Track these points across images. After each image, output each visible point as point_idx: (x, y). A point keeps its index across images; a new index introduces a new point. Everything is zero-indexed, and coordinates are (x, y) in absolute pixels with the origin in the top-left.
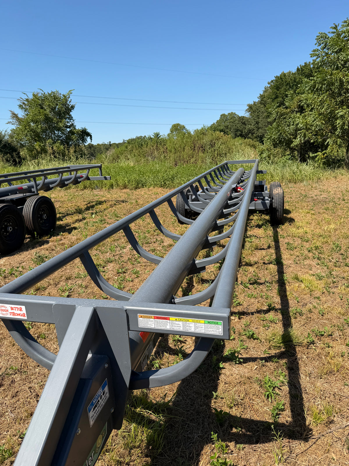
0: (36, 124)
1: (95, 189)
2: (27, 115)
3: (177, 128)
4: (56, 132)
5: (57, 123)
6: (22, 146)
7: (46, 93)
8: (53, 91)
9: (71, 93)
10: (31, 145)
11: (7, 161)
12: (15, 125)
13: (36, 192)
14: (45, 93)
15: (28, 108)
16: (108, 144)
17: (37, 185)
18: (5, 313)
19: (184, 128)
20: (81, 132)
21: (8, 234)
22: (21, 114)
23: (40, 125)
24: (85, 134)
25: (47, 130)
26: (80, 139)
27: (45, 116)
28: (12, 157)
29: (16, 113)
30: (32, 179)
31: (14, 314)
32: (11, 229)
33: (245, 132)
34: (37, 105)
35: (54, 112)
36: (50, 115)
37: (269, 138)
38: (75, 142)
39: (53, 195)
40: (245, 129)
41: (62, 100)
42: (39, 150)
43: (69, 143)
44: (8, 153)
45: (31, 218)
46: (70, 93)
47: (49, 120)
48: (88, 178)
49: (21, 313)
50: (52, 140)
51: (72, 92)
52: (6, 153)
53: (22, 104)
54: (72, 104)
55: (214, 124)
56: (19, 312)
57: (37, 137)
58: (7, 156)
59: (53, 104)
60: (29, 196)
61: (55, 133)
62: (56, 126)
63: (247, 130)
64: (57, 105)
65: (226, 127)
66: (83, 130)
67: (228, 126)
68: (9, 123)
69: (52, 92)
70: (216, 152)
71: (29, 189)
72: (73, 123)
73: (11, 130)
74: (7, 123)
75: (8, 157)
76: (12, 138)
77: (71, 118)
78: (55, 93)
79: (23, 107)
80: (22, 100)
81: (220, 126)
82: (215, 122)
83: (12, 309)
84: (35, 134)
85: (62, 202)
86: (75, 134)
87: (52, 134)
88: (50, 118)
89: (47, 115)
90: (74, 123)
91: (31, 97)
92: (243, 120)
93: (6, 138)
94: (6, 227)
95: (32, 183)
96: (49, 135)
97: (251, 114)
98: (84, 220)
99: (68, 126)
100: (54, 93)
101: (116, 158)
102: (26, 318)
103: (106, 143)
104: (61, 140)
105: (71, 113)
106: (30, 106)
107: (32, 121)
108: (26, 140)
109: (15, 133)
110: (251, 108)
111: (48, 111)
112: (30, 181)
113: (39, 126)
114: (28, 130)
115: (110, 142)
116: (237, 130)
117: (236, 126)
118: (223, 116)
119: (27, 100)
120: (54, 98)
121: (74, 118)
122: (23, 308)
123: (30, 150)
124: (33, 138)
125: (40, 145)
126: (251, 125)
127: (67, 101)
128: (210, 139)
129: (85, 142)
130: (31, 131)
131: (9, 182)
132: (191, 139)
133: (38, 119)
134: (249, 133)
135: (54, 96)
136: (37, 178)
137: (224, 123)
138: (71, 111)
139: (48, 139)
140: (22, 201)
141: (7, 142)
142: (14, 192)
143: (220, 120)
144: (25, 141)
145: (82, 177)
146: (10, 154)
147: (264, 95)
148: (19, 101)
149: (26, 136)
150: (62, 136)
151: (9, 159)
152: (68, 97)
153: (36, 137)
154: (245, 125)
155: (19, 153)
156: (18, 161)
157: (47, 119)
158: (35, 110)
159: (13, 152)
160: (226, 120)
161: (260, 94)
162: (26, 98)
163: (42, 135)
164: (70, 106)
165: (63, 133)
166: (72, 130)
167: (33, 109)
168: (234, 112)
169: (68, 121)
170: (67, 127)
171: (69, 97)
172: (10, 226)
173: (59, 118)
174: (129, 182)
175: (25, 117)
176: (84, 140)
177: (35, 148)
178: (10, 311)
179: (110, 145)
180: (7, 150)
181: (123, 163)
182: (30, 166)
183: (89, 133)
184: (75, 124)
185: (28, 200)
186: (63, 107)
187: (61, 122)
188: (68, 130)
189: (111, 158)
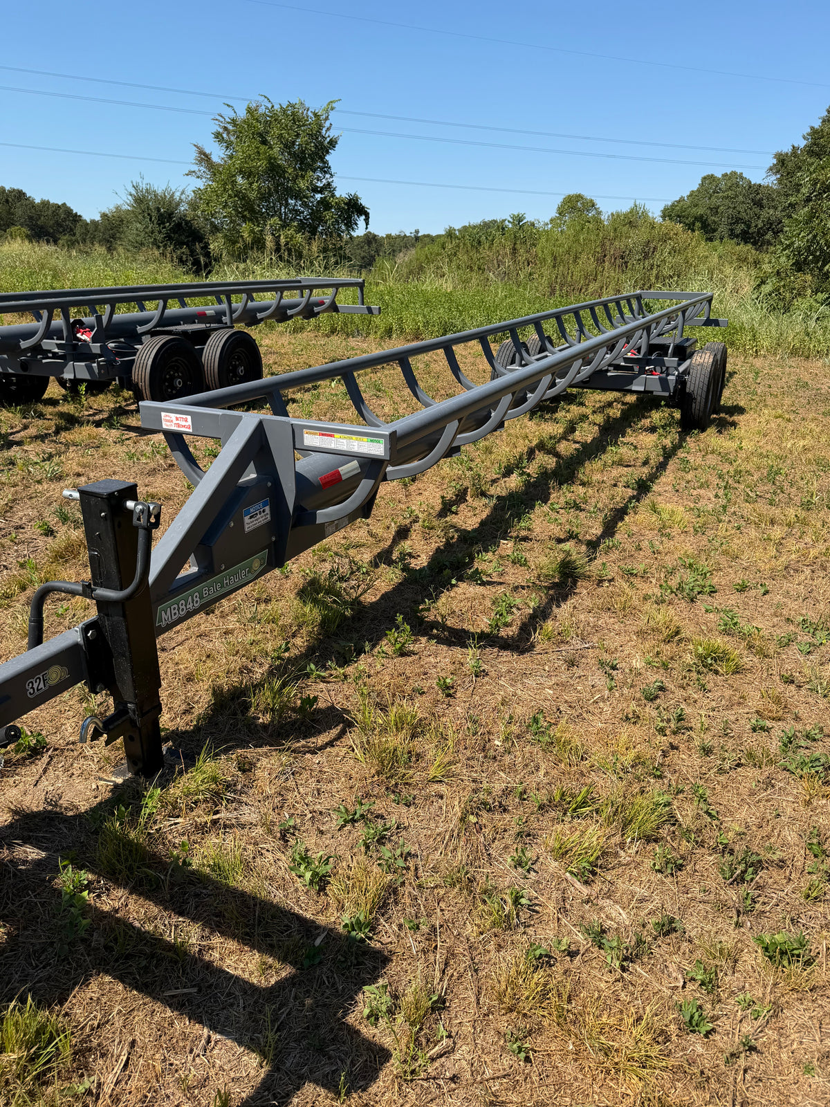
0: (248, 179)
1: (353, 337)
2: (231, 157)
3: (575, 206)
4: (290, 201)
5: (294, 180)
6: (215, 229)
7: (277, 107)
8: (293, 102)
9: (332, 109)
10: (234, 228)
11: (182, 261)
12: (204, 180)
13: (229, 324)
14: (273, 107)
15: (235, 141)
16: (412, 235)
17: (232, 312)
18: (169, 423)
19: (593, 205)
20: (345, 204)
21: (174, 392)
22: (218, 154)
23: (257, 182)
24: (354, 208)
25: (270, 195)
26: (343, 221)
27: (270, 163)
28: (192, 252)
29: (208, 152)
30: (223, 297)
31: (179, 425)
32: (179, 382)
33: (756, 226)
34: (253, 134)
35: (289, 153)
36: (281, 159)
37: (788, 246)
38: (329, 227)
39: (267, 341)
40: (759, 218)
41: (310, 124)
42: (249, 240)
43: (317, 228)
44: (183, 243)
45: (216, 370)
46: (330, 108)
47: (277, 173)
48: (334, 308)
49: (187, 424)
50: (281, 220)
51: (334, 105)
52: (179, 244)
53: (221, 131)
54: (332, 134)
55: (682, 200)
56: (184, 423)
57: (248, 210)
58: (182, 250)
59: (288, 134)
60: (215, 330)
61: (287, 204)
62: (290, 187)
63: (763, 221)
64: (298, 135)
65: (711, 209)
66: (350, 200)
67: (719, 207)
68: (190, 173)
69: (290, 105)
70: (654, 272)
71: (217, 318)
72: (330, 180)
73: (194, 192)
74: (187, 175)
75: (183, 253)
76: (194, 210)
77: (326, 169)
78: (296, 106)
79: (223, 138)
80: (223, 120)
81: (696, 206)
82: (686, 194)
83: (177, 419)
84: (243, 202)
85: (281, 354)
86: (331, 208)
87: (281, 205)
88: (279, 166)
89: (275, 159)
90: (332, 182)
91: (242, 114)
92: (758, 194)
93: (183, 209)
94: (173, 378)
95: (225, 306)
96: (274, 207)
97: (780, 181)
98: (315, 389)
99: (318, 187)
100: (293, 106)
101: (417, 270)
102: (191, 431)
103: (408, 234)
104: (301, 220)
105: (328, 158)
106: (238, 137)
107: (241, 172)
108: (225, 217)
109: (201, 199)
110: (783, 164)
111: (276, 149)
112: (220, 302)
113: (255, 186)
114: (230, 192)
115: (417, 232)
116: (738, 220)
117: (734, 208)
118: (709, 179)
119: (234, 122)
120: (294, 119)
121: (333, 171)
122: (189, 418)
123: (232, 240)
124: (240, 213)
125: (252, 231)
126: (775, 208)
127: (320, 127)
128: (645, 237)
129: (353, 229)
130: (235, 196)
131: (181, 298)
132: (597, 235)
133: (254, 167)
134: (768, 229)
135: (293, 113)
136: (233, 297)
137: (710, 199)
138: (328, 152)
139: (272, 216)
140: (203, 337)
141: (183, 218)
142: (190, 319)
143: (698, 190)
144: (222, 216)
145: (322, 303)
146: (188, 246)
147: (822, 130)
148: (217, 122)
149: (224, 207)
150: (303, 212)
151: (184, 259)
152: (324, 117)
153: (245, 210)
154: (761, 206)
155: (206, 246)
156: (202, 263)
157: (274, 170)
158: (248, 146)
159: (194, 241)
160: (714, 192)
161: (812, 128)
162: (232, 115)
163: (259, 206)
164: (328, 139)
165: (305, 205)
166: (325, 197)
167: (245, 142)
168: (739, 171)
169: (320, 175)
170: (316, 190)
171: (327, 118)
172: (179, 377)
173: (301, 169)
174: (426, 324)
175: (225, 161)
176: (351, 223)
177: (242, 236)
178: (175, 422)
179: (417, 238)
180: (183, 238)
181: (430, 284)
182: (228, 274)
183: (363, 207)
184: (334, 185)
185: (213, 336)
186: (311, 142)
187: (303, 177)
188: (318, 196)
189: (405, 270)
